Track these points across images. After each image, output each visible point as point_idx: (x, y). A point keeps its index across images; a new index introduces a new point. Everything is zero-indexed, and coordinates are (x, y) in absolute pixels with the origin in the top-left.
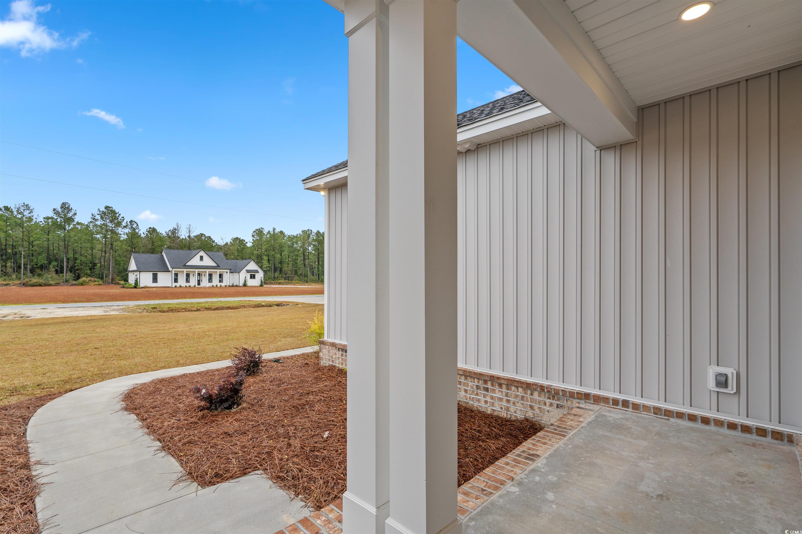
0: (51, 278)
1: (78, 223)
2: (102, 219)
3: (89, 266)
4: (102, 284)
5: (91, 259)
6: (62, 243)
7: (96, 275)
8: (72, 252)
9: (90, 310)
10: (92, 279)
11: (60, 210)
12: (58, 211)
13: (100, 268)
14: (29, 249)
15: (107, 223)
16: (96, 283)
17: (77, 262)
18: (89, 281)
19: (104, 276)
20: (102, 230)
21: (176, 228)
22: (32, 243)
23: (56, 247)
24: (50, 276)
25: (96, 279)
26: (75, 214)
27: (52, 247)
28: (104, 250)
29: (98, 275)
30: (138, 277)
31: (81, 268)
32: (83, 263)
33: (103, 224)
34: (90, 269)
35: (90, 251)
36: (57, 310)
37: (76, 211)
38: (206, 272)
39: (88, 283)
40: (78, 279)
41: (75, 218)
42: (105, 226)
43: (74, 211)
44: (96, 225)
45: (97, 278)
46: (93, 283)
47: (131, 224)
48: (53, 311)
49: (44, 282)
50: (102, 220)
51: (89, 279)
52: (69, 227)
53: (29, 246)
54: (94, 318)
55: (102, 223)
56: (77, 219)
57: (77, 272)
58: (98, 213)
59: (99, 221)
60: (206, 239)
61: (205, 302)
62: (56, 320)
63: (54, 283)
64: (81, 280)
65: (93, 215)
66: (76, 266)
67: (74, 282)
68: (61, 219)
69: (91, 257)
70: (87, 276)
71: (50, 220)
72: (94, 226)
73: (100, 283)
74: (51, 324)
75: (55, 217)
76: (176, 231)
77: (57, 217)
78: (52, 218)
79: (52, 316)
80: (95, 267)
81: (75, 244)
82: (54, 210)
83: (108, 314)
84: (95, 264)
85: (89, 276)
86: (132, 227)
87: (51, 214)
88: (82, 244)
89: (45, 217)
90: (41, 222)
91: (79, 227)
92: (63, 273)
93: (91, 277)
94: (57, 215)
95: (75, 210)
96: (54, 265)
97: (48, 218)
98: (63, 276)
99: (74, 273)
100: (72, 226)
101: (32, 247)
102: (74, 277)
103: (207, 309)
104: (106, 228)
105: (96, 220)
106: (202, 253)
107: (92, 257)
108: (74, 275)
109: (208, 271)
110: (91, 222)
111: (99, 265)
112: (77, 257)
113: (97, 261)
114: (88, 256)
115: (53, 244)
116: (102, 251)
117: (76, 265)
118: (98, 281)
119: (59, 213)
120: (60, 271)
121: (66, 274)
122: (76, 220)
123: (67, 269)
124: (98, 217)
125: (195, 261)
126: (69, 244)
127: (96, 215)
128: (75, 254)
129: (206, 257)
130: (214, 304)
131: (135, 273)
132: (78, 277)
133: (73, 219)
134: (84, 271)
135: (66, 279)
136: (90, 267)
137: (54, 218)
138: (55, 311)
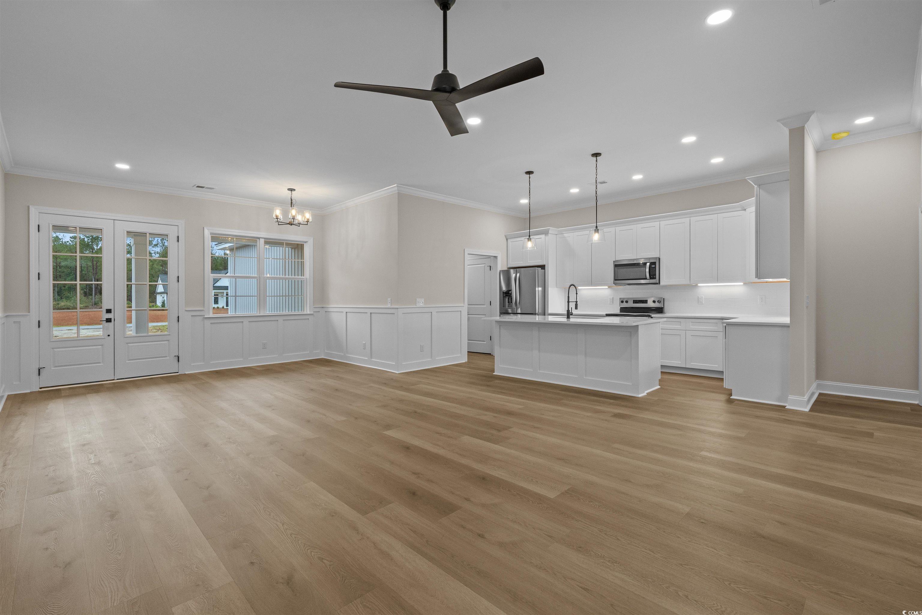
0: (80, 300)
6: (90, 264)
14: (56, 270)
22: (60, 264)
30: (165, 298)
47: (162, 242)
52: (97, 247)
53: (57, 267)
63: (82, 305)
86: (163, 245)
90: (68, 242)
92: (91, 295)
98: (92, 299)
101: (60, 268)
120: (89, 293)
121: (95, 296)
123: (95, 291)
126: (98, 264)
131: (163, 295)
135: (95, 302)
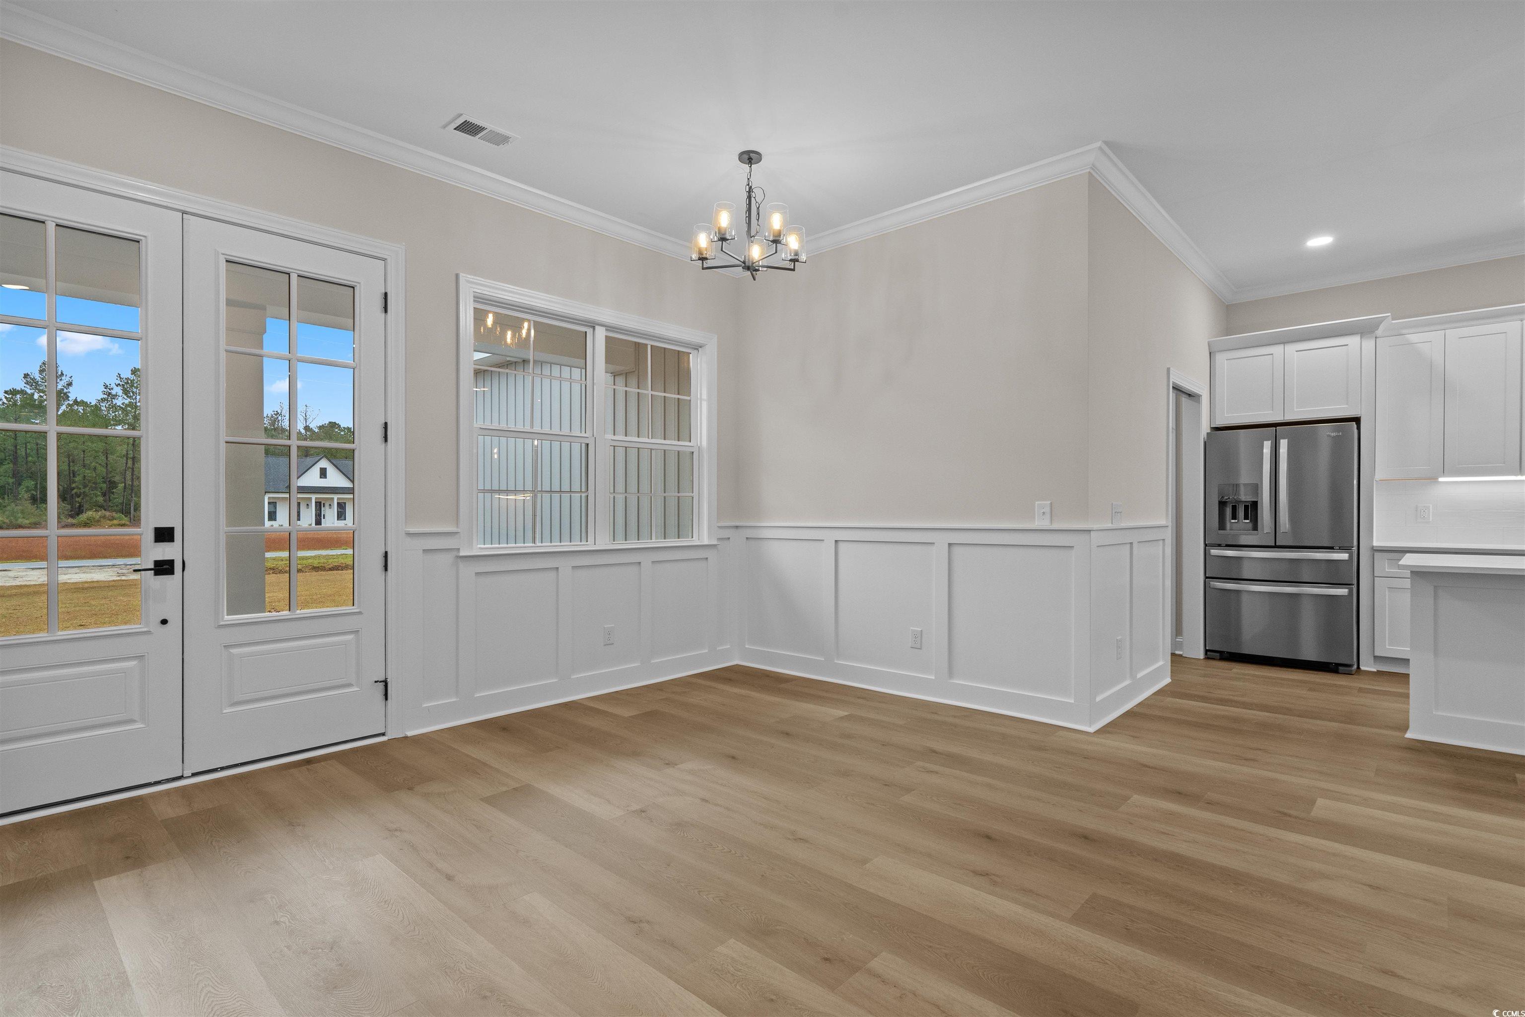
0: (22, 512)
1: (76, 402)
2: (126, 394)
3: (101, 488)
4: (128, 523)
5: (105, 474)
7: (117, 506)
8: (66, 459)
9: (91, 573)
10: (108, 514)
11: (37, 376)
12: (34, 379)
13: (124, 491)
15: (136, 403)
16: (115, 522)
17: (77, 479)
18: (100, 517)
19: (132, 508)
20: (127, 415)
21: (279, 412)
23: (32, 449)
24: (20, 508)
25: (114, 514)
26: (70, 384)
27: (23, 450)
28: (131, 455)
29: (120, 507)
31: (84, 492)
32: (89, 482)
33: (130, 403)
34: (104, 495)
35: (103, 458)
36: (28, 573)
37: (71, 377)
38: (333, 499)
39: (98, 521)
40: (78, 514)
41: (69, 392)
42: (132, 409)
43: (68, 379)
44: (115, 407)
45: (116, 512)
46: (109, 522)
48: (20, 574)
49: (7, 521)
50: (125, 397)
51: (99, 513)
54: (95, 585)
55: (127, 402)
56: (74, 394)
57: (77, 499)
58: (118, 382)
59: (120, 398)
60: (342, 433)
61: (314, 557)
62: (26, 589)
63: (27, 522)
64: (83, 517)
65: (106, 387)
66: (74, 489)
67: (70, 520)
68: (42, 394)
69: (104, 470)
70: (98, 508)
71: (18, 396)
72: (108, 409)
73: (123, 522)
74: (15, 595)
75: (29, 391)
76: (280, 418)
77: (32, 391)
78: (22, 392)
79: (19, 584)
80: (114, 490)
81: (72, 445)
82: (26, 376)
83: (124, 578)
84: (112, 485)
85: (102, 507)
87: (20, 385)
88: (86, 444)
89: (7, 389)
91: (81, 409)
93: (105, 510)
94: (31, 386)
95: (69, 376)
96: (27, 487)
97: (14, 392)
99: (71, 504)
100: (63, 408)
102: (71, 511)
103: (316, 569)
104: (135, 413)
105: (115, 396)
106: (324, 463)
107: (107, 470)
108: (69, 507)
109: (336, 497)
110: (103, 400)
111: (121, 486)
112: (76, 469)
113: (117, 478)
114: (99, 468)
115: (26, 444)
116: (127, 459)
117: (74, 485)
118: (120, 519)
119: (37, 383)
122: (72, 397)
124: (118, 390)
125: (312, 479)
127: (113, 386)
128: (71, 464)
129: (331, 471)
130: (330, 561)
132: (80, 511)
133: (65, 394)
134: (91, 498)
136: (104, 490)
137: (26, 393)
138: (24, 573)
